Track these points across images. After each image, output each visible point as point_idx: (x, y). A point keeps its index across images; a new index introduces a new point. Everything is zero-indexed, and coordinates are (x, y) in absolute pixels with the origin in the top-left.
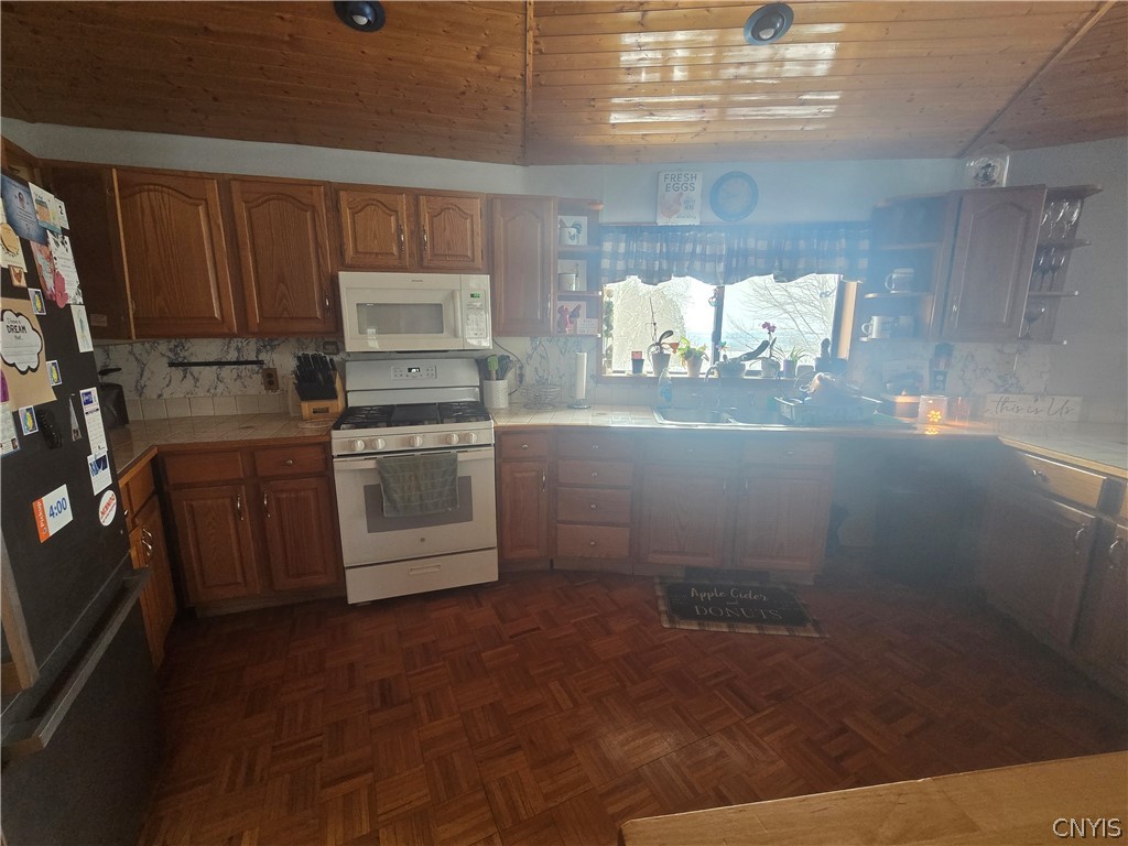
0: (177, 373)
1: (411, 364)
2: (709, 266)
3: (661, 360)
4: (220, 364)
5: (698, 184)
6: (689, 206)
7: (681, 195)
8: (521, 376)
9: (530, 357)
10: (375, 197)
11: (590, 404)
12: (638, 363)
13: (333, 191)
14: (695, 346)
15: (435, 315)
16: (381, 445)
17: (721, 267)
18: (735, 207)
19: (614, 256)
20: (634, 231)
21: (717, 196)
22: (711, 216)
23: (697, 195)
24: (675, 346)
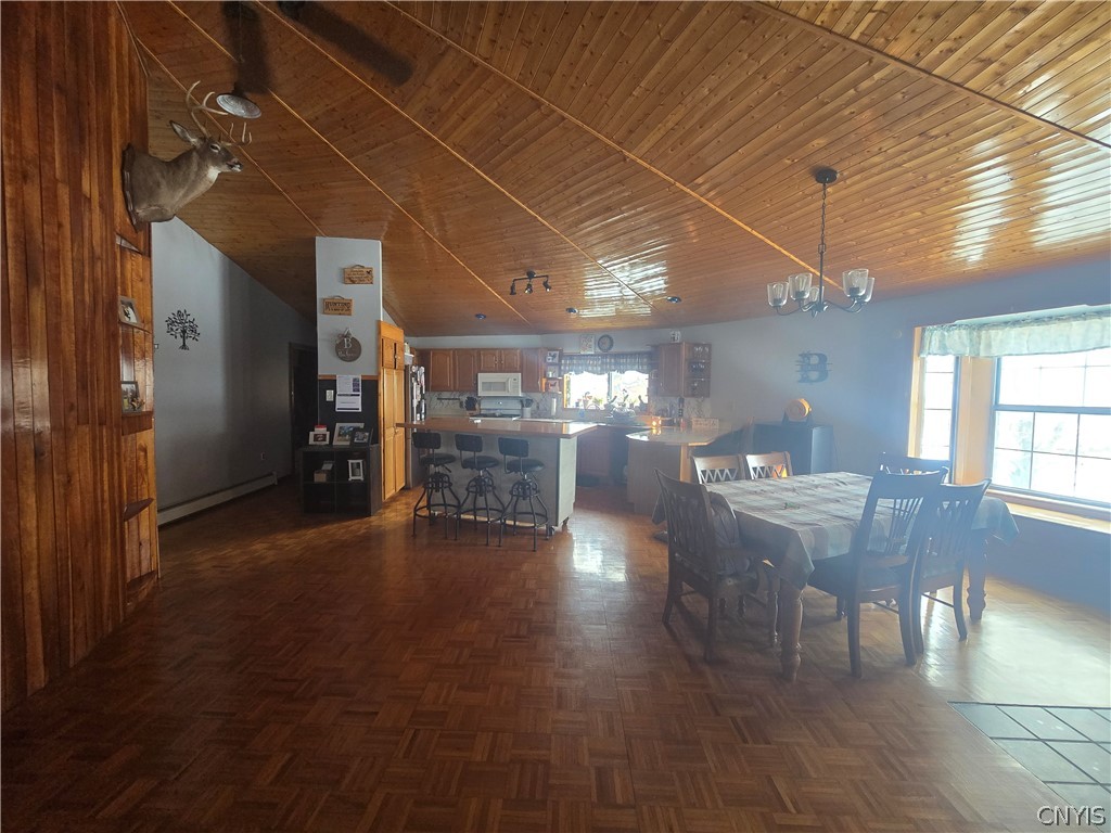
0: (439, 401)
2: (594, 369)
3: (585, 402)
4: (449, 399)
5: (593, 341)
6: (590, 347)
7: (587, 344)
8: (538, 407)
10: (479, 351)
12: (577, 404)
14: (599, 398)
15: (504, 386)
18: (606, 346)
19: (565, 365)
20: (571, 357)
21: (599, 343)
22: (598, 350)
23: (592, 343)
24: (590, 398)
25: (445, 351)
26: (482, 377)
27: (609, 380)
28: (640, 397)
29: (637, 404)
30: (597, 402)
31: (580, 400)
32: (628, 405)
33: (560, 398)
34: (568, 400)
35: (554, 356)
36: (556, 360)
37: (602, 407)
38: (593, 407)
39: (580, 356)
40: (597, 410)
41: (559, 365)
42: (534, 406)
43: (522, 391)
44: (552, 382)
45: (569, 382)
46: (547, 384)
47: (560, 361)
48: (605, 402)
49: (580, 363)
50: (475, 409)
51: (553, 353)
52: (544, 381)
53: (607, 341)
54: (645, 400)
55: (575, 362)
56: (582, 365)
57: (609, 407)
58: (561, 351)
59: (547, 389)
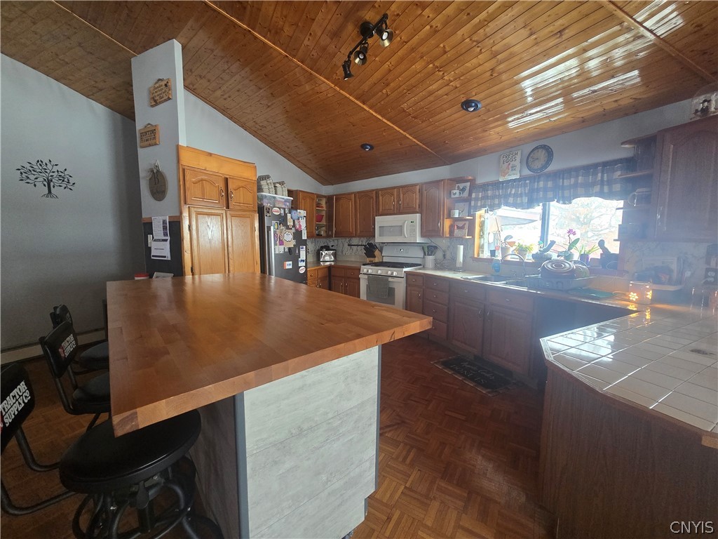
0: (349, 247)
1: (400, 247)
2: (519, 200)
3: (504, 250)
4: (358, 245)
5: (518, 158)
6: (513, 168)
7: (509, 164)
8: (444, 255)
9: (449, 247)
10: (388, 191)
11: (464, 269)
12: (493, 253)
13: (377, 191)
16: (370, 271)
17: (525, 200)
18: (538, 165)
19: (477, 199)
20: (485, 187)
21: (528, 161)
22: (527, 172)
23: (517, 163)
24: (512, 244)
25: (347, 196)
26: (380, 221)
27: (545, 218)
28: (601, 244)
29: (596, 254)
30: (522, 250)
31: (497, 248)
32: (576, 257)
33: (469, 245)
34: (481, 247)
35: (463, 190)
36: (466, 194)
37: (528, 258)
38: (516, 259)
39: (497, 185)
40: (521, 264)
41: (468, 200)
42: (439, 254)
43: (423, 235)
44: (460, 224)
45: (482, 224)
46: (451, 227)
47: (470, 194)
48: (536, 250)
49: (495, 194)
50: (375, 257)
51: (461, 186)
52: (447, 223)
53: (542, 154)
54: (614, 248)
55: (490, 193)
56: (499, 197)
57: (540, 257)
58: (472, 181)
59: (451, 232)
